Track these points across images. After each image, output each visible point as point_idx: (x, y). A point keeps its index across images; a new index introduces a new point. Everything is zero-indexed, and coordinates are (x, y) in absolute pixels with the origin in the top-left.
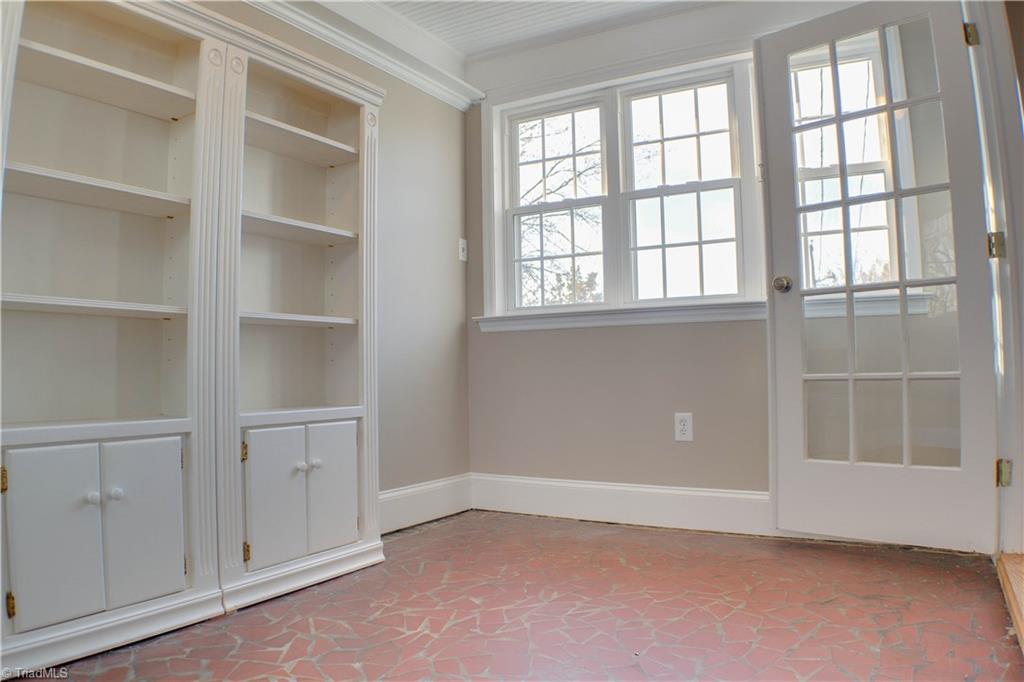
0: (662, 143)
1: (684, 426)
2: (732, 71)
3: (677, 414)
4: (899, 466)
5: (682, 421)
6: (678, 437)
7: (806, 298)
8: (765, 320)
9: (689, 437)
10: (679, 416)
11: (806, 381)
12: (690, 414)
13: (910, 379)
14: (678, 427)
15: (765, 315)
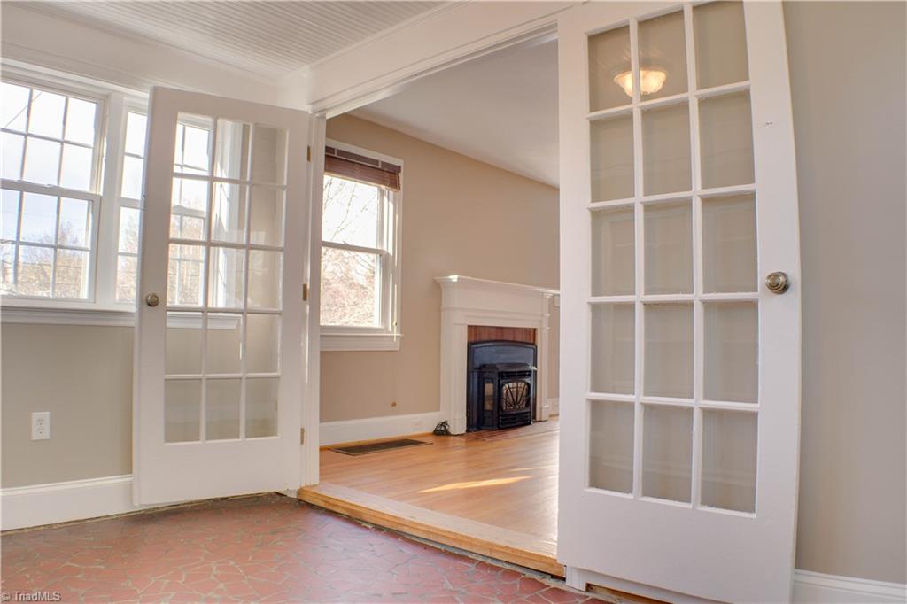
0: (26, 137)
1: (41, 424)
2: (107, 96)
3: (34, 414)
4: (236, 440)
5: (39, 420)
6: (35, 436)
7: (168, 312)
8: (133, 327)
9: (46, 435)
10: (35, 415)
11: (166, 380)
12: (48, 413)
13: (247, 378)
14: (35, 427)
15: (133, 322)
